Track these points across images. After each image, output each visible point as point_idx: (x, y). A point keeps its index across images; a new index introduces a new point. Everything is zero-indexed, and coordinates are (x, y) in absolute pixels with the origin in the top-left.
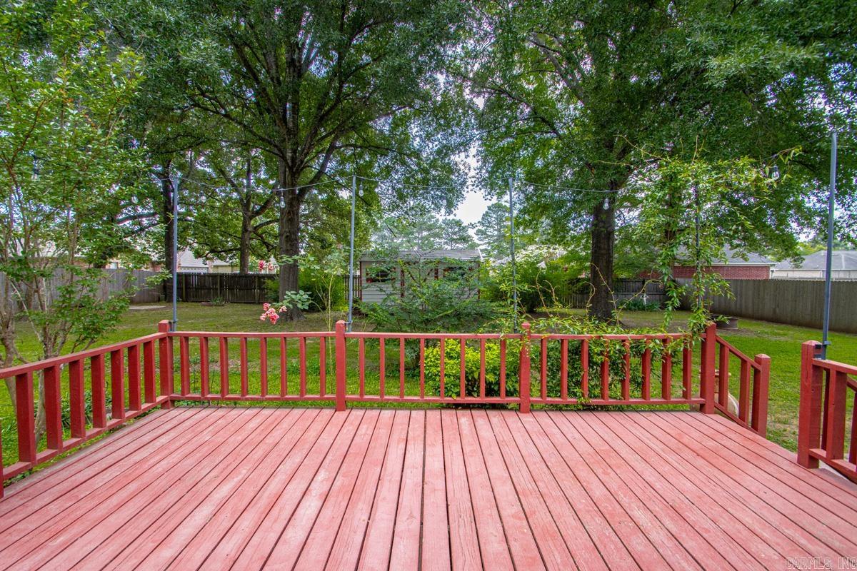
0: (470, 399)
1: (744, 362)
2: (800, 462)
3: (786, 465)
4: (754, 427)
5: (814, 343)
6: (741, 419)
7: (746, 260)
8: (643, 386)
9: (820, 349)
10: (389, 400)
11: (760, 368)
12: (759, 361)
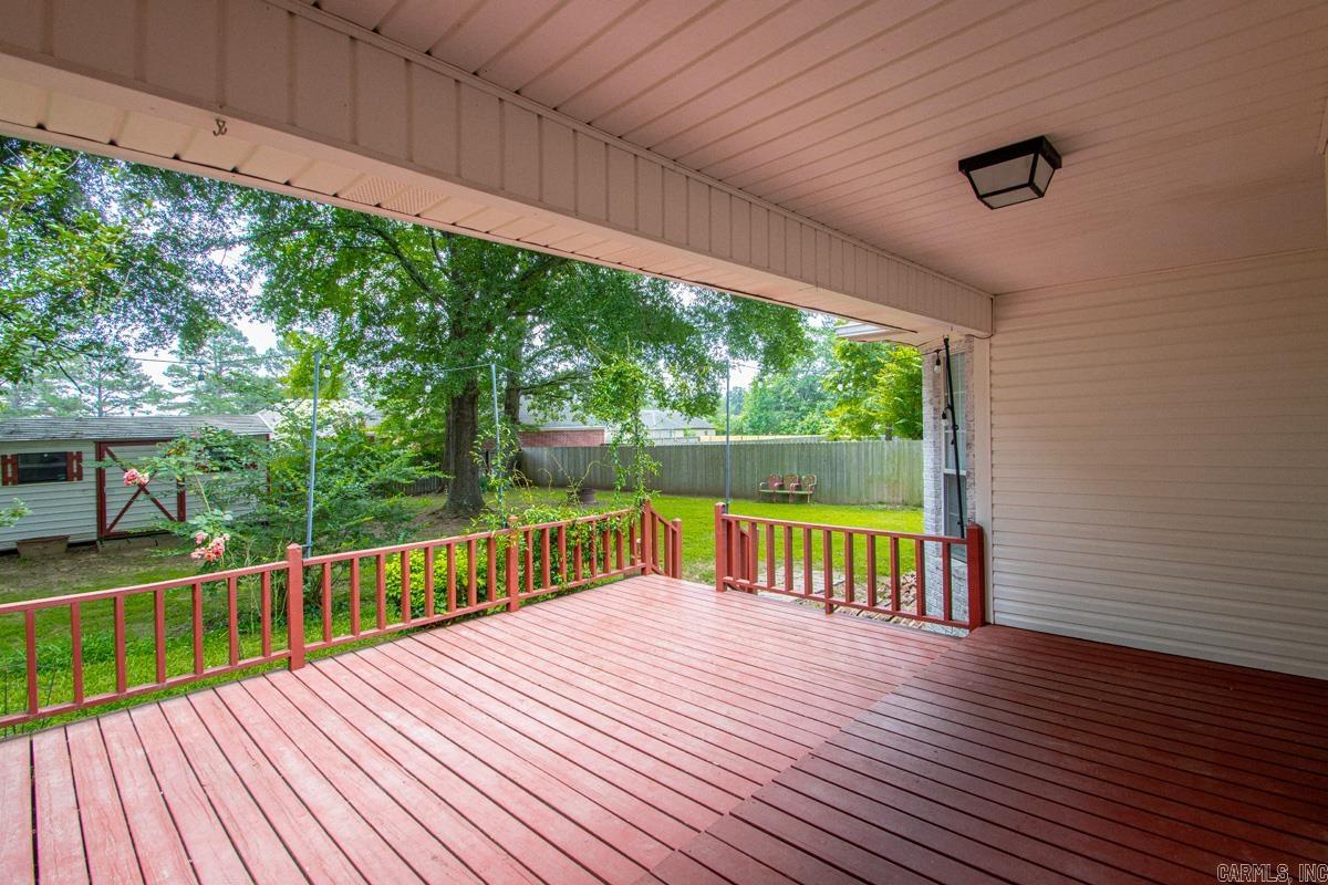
0: (460, 612)
1: (666, 526)
2: (718, 590)
3: (711, 593)
4: (674, 576)
5: (722, 504)
6: (667, 573)
7: (585, 423)
8: (604, 560)
9: (725, 507)
10: (367, 635)
11: (675, 529)
12: (675, 524)
